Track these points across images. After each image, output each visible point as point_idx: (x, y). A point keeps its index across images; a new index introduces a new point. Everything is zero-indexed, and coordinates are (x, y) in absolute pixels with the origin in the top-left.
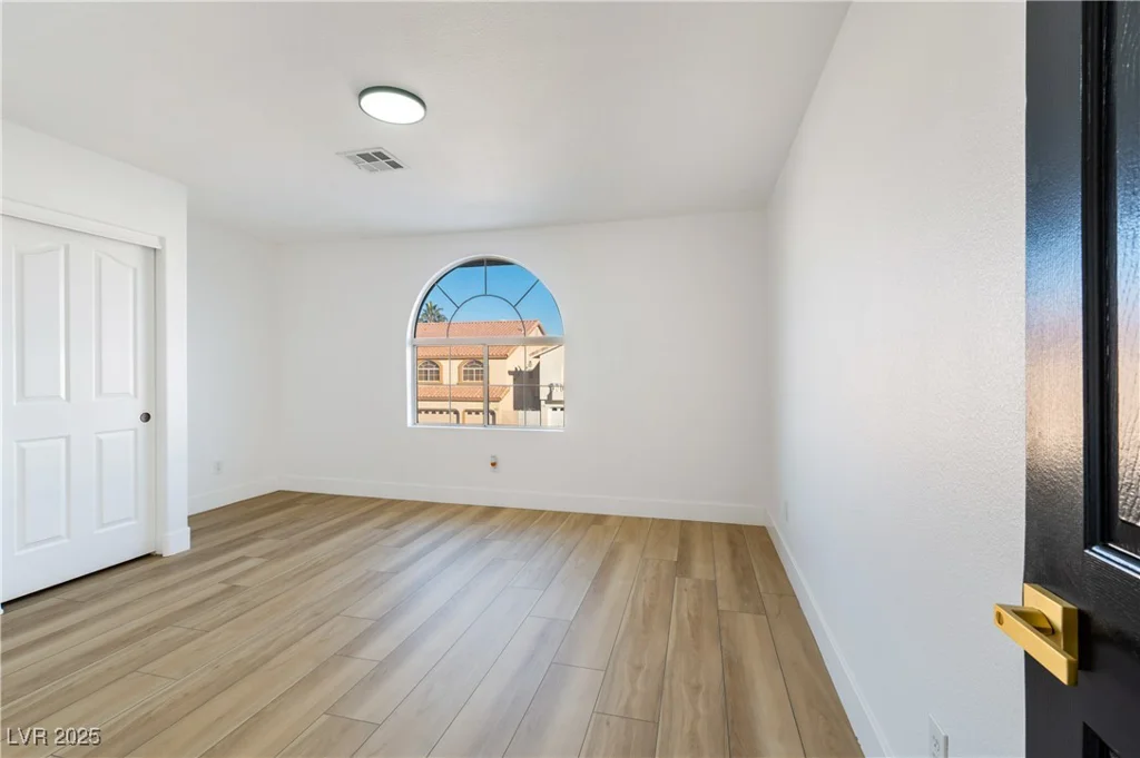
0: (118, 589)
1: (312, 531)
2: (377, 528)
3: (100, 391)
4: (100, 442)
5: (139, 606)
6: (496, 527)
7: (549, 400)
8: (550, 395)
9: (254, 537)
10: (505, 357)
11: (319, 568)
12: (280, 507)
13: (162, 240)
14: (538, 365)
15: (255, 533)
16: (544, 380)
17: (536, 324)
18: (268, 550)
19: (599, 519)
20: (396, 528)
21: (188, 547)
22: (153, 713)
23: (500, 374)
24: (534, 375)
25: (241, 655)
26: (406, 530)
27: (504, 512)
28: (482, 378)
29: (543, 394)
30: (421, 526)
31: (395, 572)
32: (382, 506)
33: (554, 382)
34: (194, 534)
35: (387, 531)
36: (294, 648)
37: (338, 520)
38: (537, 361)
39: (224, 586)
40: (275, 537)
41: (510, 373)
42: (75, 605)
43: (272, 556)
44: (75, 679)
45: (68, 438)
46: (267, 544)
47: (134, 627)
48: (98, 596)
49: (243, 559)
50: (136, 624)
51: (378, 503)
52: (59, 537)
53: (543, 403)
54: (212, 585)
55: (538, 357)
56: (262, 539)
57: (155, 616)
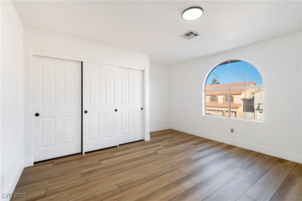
0: (136, 147)
1: (176, 141)
2: (192, 144)
3: (134, 103)
4: (134, 114)
5: (138, 152)
6: (232, 153)
7: (258, 109)
8: (259, 107)
9: (162, 140)
10: (240, 94)
11: (176, 153)
12: (170, 133)
13: (144, 68)
14: (253, 97)
15: (163, 139)
16: (256, 102)
17: (253, 83)
18: (165, 144)
19: (281, 161)
20: (198, 146)
21: (150, 140)
22: (133, 181)
23: (238, 100)
24: (252, 100)
25: (154, 172)
26: (201, 147)
27: (236, 149)
28: (228, 101)
29: (256, 107)
30: (206, 147)
31: (196, 160)
32: (194, 138)
33: (261, 103)
34: (151, 137)
35: (195, 146)
36: (165, 175)
37: (183, 140)
38: (253, 95)
39: (154, 152)
40: (167, 141)
41: (242, 99)
42: (128, 148)
43: (166, 146)
44: (124, 166)
45: (129, 112)
46: (165, 143)
47: (137, 157)
48: (132, 147)
49: (159, 145)
50: (137, 156)
51: (193, 137)
52: (127, 133)
53: (255, 110)
54: (151, 151)
55: (254, 94)
56: (164, 141)
57: (140, 155)
